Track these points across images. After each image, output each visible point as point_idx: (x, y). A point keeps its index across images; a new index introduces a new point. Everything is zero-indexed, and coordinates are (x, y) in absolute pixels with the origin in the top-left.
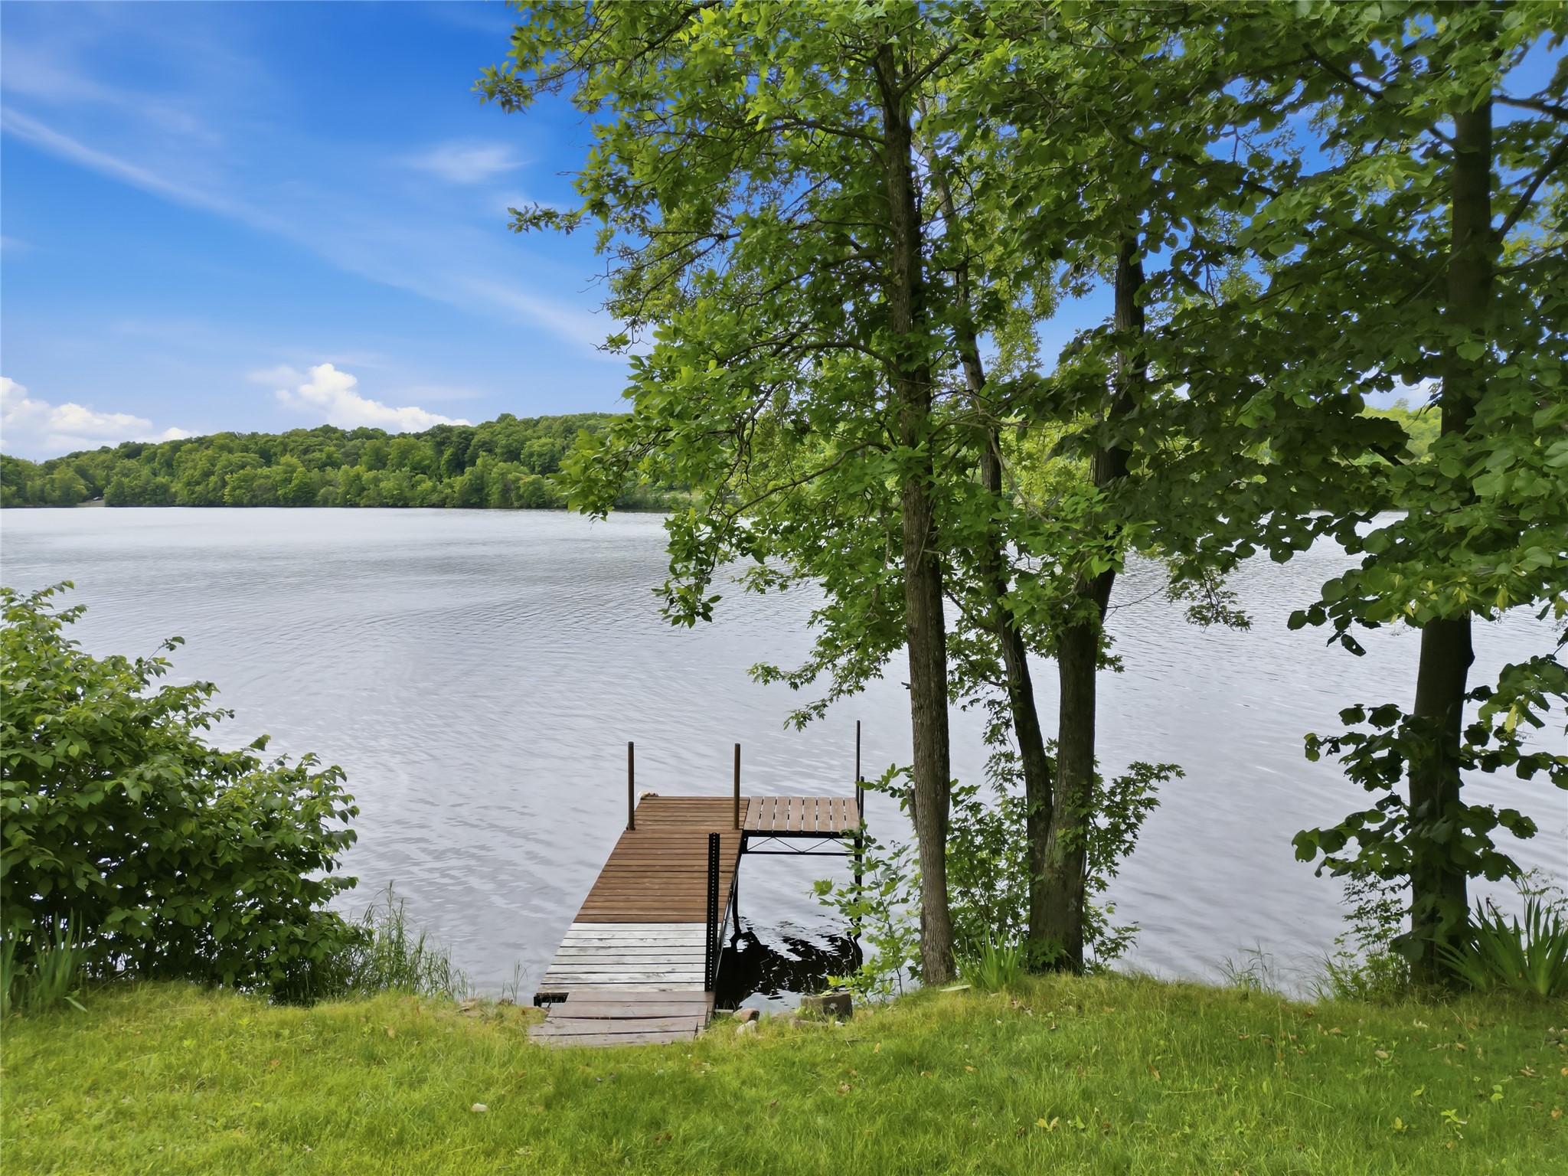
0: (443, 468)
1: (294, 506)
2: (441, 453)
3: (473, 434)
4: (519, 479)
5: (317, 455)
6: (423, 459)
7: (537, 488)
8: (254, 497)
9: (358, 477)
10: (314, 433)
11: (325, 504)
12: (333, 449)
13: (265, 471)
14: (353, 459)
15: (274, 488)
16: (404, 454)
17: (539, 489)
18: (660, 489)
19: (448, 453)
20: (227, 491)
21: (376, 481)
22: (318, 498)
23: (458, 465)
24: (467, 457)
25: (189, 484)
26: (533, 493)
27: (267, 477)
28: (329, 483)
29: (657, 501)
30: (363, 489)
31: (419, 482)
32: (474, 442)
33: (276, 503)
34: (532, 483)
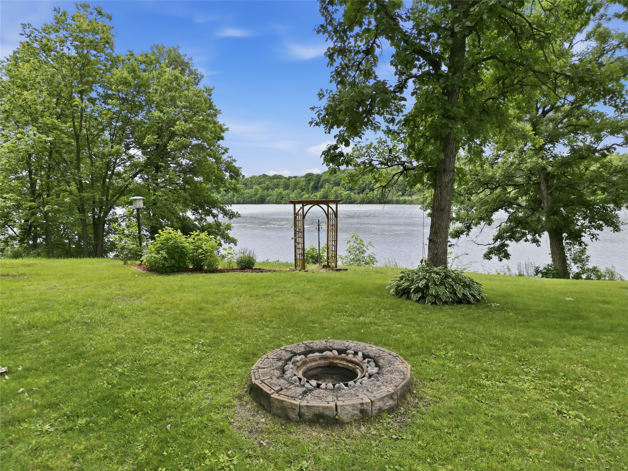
0: (310, 189)
1: (258, 204)
2: (309, 183)
3: (321, 176)
4: (342, 193)
5: (263, 185)
6: (302, 186)
7: (349, 197)
8: (244, 200)
9: (281, 193)
10: (260, 177)
11: (269, 203)
12: (269, 183)
13: (248, 191)
14: (277, 186)
15: (251, 197)
16: (296, 184)
17: (350, 196)
18: (399, 196)
19: (312, 184)
20: (235, 198)
21: (288, 195)
22: (266, 201)
23: (316, 188)
24: (319, 185)
25: (222, 196)
26: (347, 199)
27: (248, 193)
28: (270, 195)
29: (397, 200)
30: (283, 197)
31: (304, 195)
32: (322, 179)
33: (251, 203)
34: (347, 194)
